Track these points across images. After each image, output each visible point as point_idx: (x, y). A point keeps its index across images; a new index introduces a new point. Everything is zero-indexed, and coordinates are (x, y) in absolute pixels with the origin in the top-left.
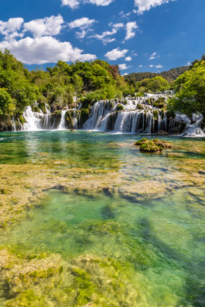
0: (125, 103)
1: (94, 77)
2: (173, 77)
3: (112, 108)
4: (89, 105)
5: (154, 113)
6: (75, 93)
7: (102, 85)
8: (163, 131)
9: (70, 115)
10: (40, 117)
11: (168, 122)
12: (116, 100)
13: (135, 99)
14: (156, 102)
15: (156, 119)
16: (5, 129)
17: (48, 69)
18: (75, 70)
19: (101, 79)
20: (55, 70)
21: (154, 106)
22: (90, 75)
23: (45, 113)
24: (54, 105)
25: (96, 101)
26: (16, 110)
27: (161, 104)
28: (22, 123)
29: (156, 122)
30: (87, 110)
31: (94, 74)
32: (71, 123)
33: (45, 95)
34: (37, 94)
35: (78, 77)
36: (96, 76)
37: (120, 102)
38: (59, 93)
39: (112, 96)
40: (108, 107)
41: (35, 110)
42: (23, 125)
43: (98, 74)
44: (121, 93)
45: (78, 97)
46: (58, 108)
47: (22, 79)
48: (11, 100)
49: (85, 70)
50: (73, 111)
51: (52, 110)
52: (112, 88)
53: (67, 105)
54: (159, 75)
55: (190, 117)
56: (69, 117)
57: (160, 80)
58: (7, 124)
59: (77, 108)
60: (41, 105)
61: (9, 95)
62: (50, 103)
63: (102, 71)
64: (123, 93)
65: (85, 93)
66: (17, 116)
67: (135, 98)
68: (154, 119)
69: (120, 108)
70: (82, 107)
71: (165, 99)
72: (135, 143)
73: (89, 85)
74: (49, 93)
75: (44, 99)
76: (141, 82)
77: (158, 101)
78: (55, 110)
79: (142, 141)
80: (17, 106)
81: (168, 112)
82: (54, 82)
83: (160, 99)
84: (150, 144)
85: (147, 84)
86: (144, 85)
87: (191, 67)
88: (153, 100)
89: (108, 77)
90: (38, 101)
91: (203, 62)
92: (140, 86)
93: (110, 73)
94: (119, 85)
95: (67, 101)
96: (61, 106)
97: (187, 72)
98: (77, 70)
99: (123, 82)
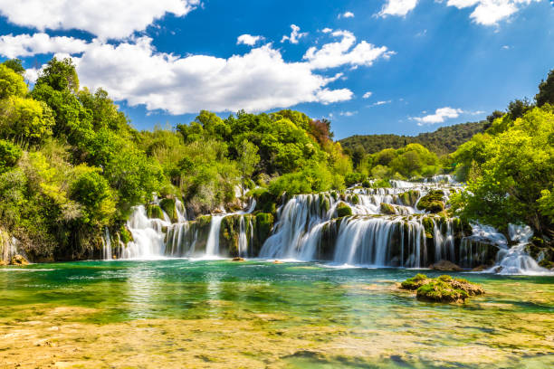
0: (354, 201)
1: (280, 146)
2: (446, 145)
3: (326, 211)
4: (274, 205)
5: (424, 223)
6: (239, 179)
7: (298, 162)
8: (448, 262)
9: (232, 227)
10: (164, 230)
11: (457, 241)
12: (333, 195)
13: (375, 192)
14: (424, 199)
15: (430, 236)
16: (87, 255)
17: (181, 129)
18: (238, 129)
19: (294, 149)
20: (195, 130)
21: (420, 208)
22: (272, 141)
23: (174, 220)
24: (195, 204)
25: (288, 197)
26: (116, 213)
27: (435, 203)
28: (124, 242)
29: (431, 242)
30: (269, 215)
31: (280, 141)
32: (234, 243)
33: (176, 183)
34: (160, 180)
35: (249, 146)
36: (285, 142)
37: (343, 200)
38: (206, 178)
39: (322, 185)
40: (317, 209)
41: (153, 213)
42: (126, 246)
43: (288, 139)
44: (341, 179)
45: (245, 187)
46: (204, 210)
47: (130, 145)
48: (108, 191)
49: (262, 130)
50: (239, 217)
51: (190, 214)
52: (322, 170)
53: (222, 203)
54: (413, 140)
55: (505, 232)
56: (229, 231)
57: (419, 152)
58: (94, 244)
59: (245, 210)
60: (166, 204)
61: (105, 182)
62: (186, 200)
63: (297, 133)
64: (346, 180)
65: (263, 178)
66: (116, 227)
67: (375, 190)
68: (425, 235)
69: (343, 212)
70: (256, 209)
71: (443, 193)
72: (400, 285)
73: (270, 163)
74: (184, 178)
75: (173, 191)
76: (377, 155)
77: (429, 199)
78: (196, 215)
79: (416, 280)
80: (119, 206)
81: (455, 222)
82: (193, 154)
83: (431, 193)
84: (439, 284)
85: (390, 159)
86: (384, 161)
87: (486, 126)
88: (416, 194)
89: (310, 145)
90: (163, 195)
91: (519, 121)
92: (374, 164)
93: (312, 137)
94: (331, 161)
95: (222, 195)
96: (210, 208)
97: (479, 136)
98: (243, 130)
99: (340, 155)
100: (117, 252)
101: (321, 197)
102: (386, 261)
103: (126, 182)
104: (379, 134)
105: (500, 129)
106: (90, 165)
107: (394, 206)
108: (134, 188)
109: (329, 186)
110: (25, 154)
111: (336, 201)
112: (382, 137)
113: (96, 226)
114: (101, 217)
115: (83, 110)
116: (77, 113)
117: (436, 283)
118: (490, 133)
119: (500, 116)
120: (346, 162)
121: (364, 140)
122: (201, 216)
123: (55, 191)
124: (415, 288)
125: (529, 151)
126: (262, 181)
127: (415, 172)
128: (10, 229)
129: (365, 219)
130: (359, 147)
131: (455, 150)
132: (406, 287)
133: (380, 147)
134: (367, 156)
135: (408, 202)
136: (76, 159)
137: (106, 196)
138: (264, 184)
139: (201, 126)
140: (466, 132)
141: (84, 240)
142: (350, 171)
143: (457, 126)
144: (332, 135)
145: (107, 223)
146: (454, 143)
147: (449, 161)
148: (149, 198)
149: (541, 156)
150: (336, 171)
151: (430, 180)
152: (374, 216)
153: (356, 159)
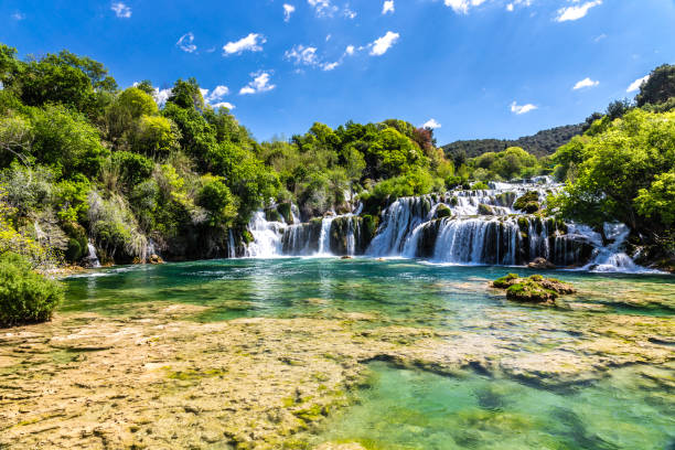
0: (454, 203)
1: (386, 154)
2: (547, 148)
4: (379, 208)
5: (519, 223)
6: (348, 183)
7: (402, 167)
10: (281, 231)
12: (434, 198)
14: (520, 200)
16: (214, 255)
17: (296, 140)
18: (348, 139)
19: (399, 156)
20: (308, 140)
21: (517, 208)
22: (377, 149)
23: (290, 222)
24: (309, 208)
25: (393, 199)
26: (238, 217)
27: (531, 203)
28: (246, 242)
30: (375, 217)
31: (385, 148)
32: (343, 242)
33: (291, 189)
34: (277, 186)
35: (355, 153)
36: (390, 149)
38: (319, 184)
39: (424, 188)
41: (271, 216)
43: (392, 146)
44: (441, 181)
45: (354, 191)
46: (317, 213)
47: (250, 156)
48: (229, 197)
49: (368, 139)
51: (304, 216)
52: (424, 174)
53: (333, 206)
54: (513, 144)
55: (600, 230)
57: (518, 155)
58: (219, 244)
59: (354, 212)
60: (283, 210)
61: (227, 190)
62: (301, 204)
63: (401, 141)
64: (446, 182)
65: (369, 183)
66: (239, 229)
69: (443, 213)
70: (363, 211)
71: (539, 195)
72: (492, 283)
73: (376, 168)
74: (298, 184)
75: (289, 197)
76: (478, 159)
77: (525, 199)
78: (310, 216)
79: (508, 280)
80: (241, 210)
81: (551, 221)
82: (306, 163)
83: (527, 194)
84: (529, 284)
85: (491, 162)
86: (485, 164)
87: (585, 129)
88: (513, 195)
89: (413, 151)
90: (279, 200)
91: (617, 122)
92: (476, 167)
93: (416, 144)
94: (433, 166)
95: (333, 198)
96: (322, 210)
97: (577, 138)
98: (352, 140)
99: (442, 160)
100: (240, 252)
101: (422, 200)
102: (483, 259)
103: (246, 189)
104: (481, 139)
105: (598, 130)
106: (214, 175)
107: (492, 206)
108: (253, 195)
109: (430, 188)
110: (157, 167)
111: (436, 202)
112: (485, 141)
113: (221, 229)
114: (225, 220)
115: (207, 125)
116: (202, 128)
117: (526, 282)
118: (589, 134)
119: (599, 117)
120: (448, 166)
121: (466, 145)
122: (314, 219)
123: (184, 198)
124: (507, 286)
125: (627, 151)
126: (368, 185)
127: (515, 174)
128: (147, 232)
129: (463, 219)
130: (462, 151)
131: (554, 151)
132: (497, 285)
133: (482, 151)
134: (469, 160)
135: (505, 203)
136: (202, 168)
137: (228, 202)
138: (371, 188)
139: (314, 137)
140: (566, 135)
141: (211, 241)
142: (451, 175)
143: (557, 129)
144: (434, 142)
145: (230, 226)
146: (553, 145)
147: (548, 162)
148: (267, 202)
149: (640, 155)
150: (438, 175)
151: (528, 181)
152: (471, 217)
153: (458, 162)
